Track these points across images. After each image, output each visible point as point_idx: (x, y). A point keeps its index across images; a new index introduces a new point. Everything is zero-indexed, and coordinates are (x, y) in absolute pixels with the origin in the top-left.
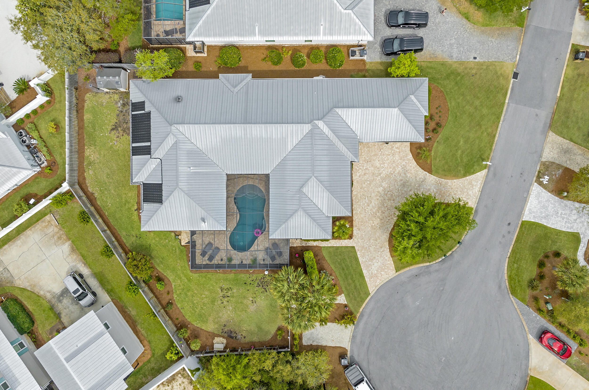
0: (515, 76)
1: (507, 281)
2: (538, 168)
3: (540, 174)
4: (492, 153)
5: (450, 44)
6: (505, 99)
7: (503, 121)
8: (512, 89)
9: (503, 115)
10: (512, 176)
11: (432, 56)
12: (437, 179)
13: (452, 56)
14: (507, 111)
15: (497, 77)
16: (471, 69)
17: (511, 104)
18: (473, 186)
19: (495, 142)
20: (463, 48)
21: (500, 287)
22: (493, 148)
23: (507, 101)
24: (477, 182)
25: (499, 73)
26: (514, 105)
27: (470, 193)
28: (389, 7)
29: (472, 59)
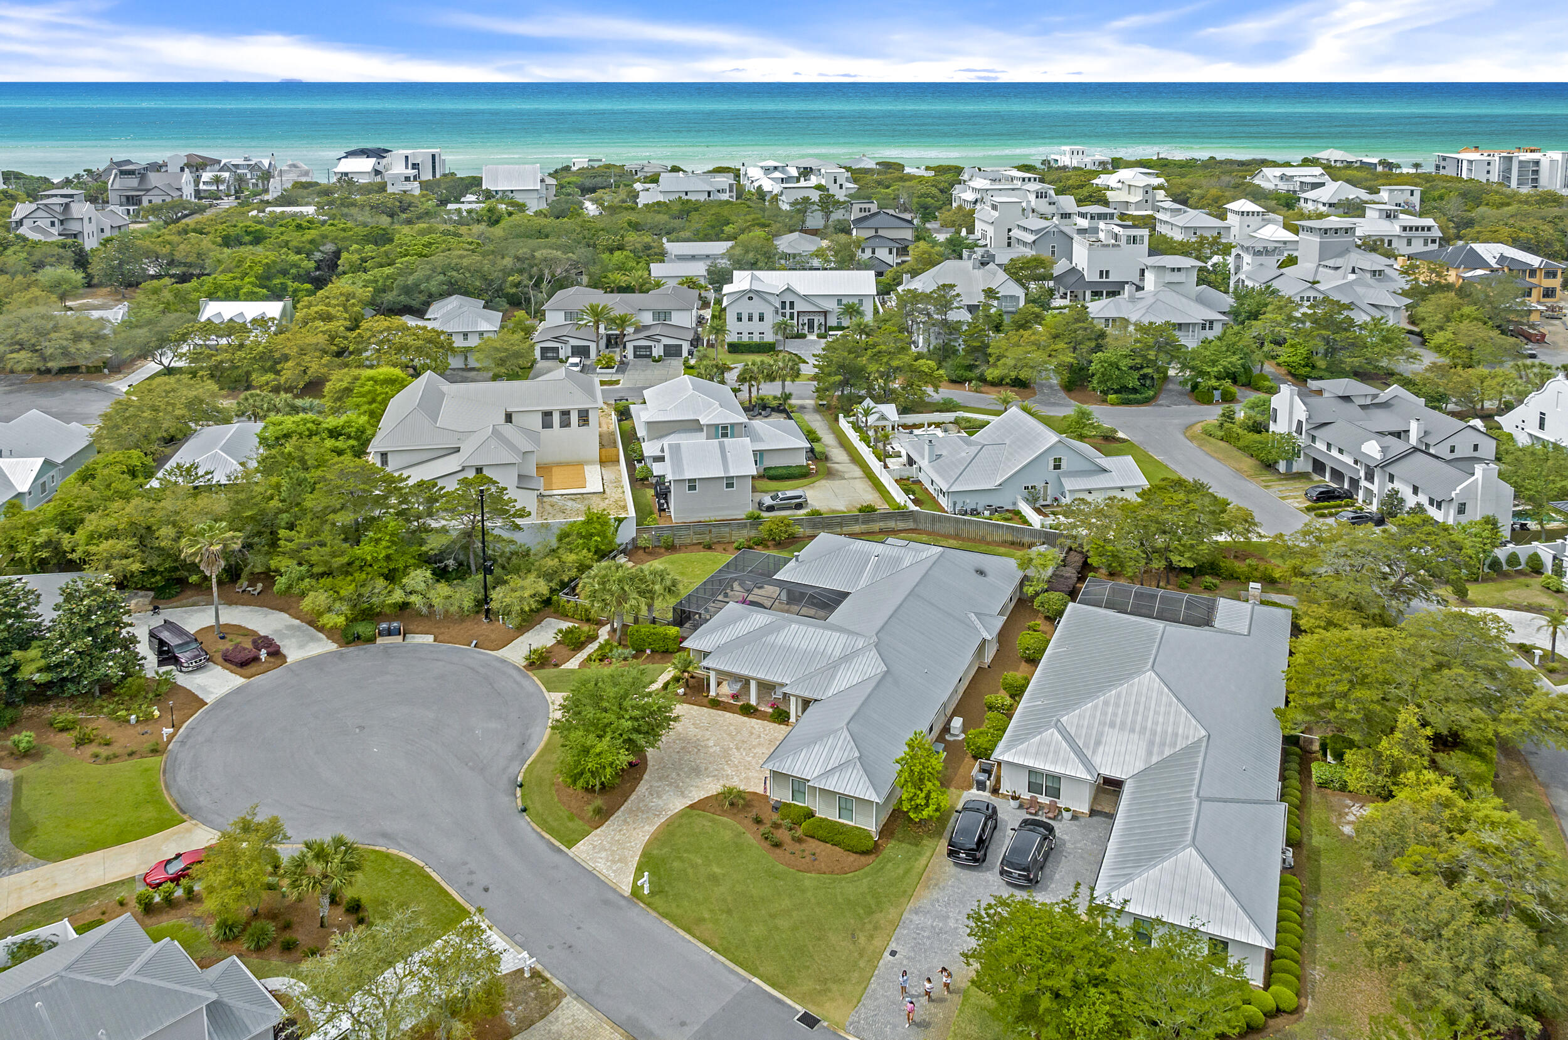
0: (809, 1020)
1: (383, 849)
2: (555, 982)
3: (540, 980)
4: (656, 915)
5: (948, 917)
6: (761, 978)
7: (712, 957)
8: (779, 1001)
9: (728, 963)
10: (579, 928)
11: (933, 882)
12: (670, 813)
13: (916, 913)
14: (732, 972)
15: (826, 980)
16: (871, 937)
17: (743, 984)
18: (614, 862)
19: (675, 928)
20: (928, 938)
21: (385, 835)
22: (666, 922)
23: (755, 980)
24: (615, 871)
25: (834, 987)
26: (738, 989)
27: (604, 854)
28: (1069, 845)
29: (893, 946)
